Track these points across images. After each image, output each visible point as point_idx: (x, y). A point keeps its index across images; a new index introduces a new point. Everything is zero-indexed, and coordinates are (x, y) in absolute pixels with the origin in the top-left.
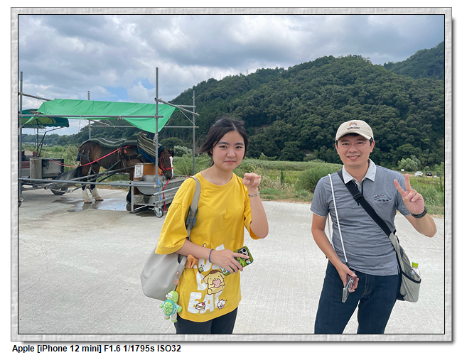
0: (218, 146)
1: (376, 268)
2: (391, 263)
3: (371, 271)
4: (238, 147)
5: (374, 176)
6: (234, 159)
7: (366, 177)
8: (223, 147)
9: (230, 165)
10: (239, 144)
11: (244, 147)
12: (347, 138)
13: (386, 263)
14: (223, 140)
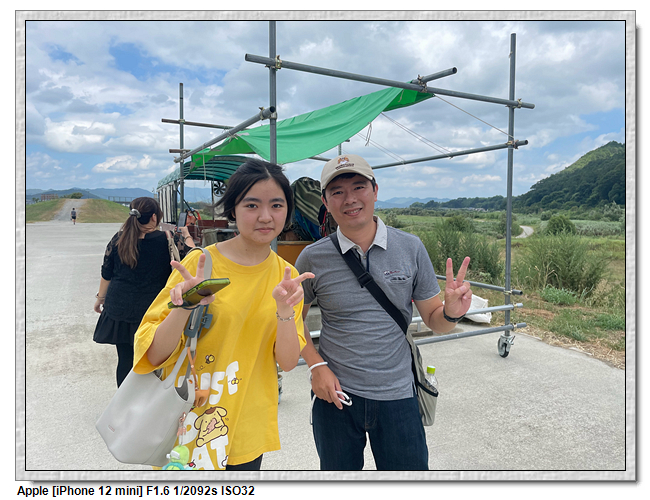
0: (242, 204)
1: (382, 388)
2: (403, 380)
3: (373, 394)
4: (276, 206)
5: (386, 241)
6: (271, 225)
7: (375, 243)
8: (252, 206)
9: (266, 234)
10: (276, 200)
11: (285, 204)
12: (338, 183)
13: (396, 380)
14: (249, 195)
